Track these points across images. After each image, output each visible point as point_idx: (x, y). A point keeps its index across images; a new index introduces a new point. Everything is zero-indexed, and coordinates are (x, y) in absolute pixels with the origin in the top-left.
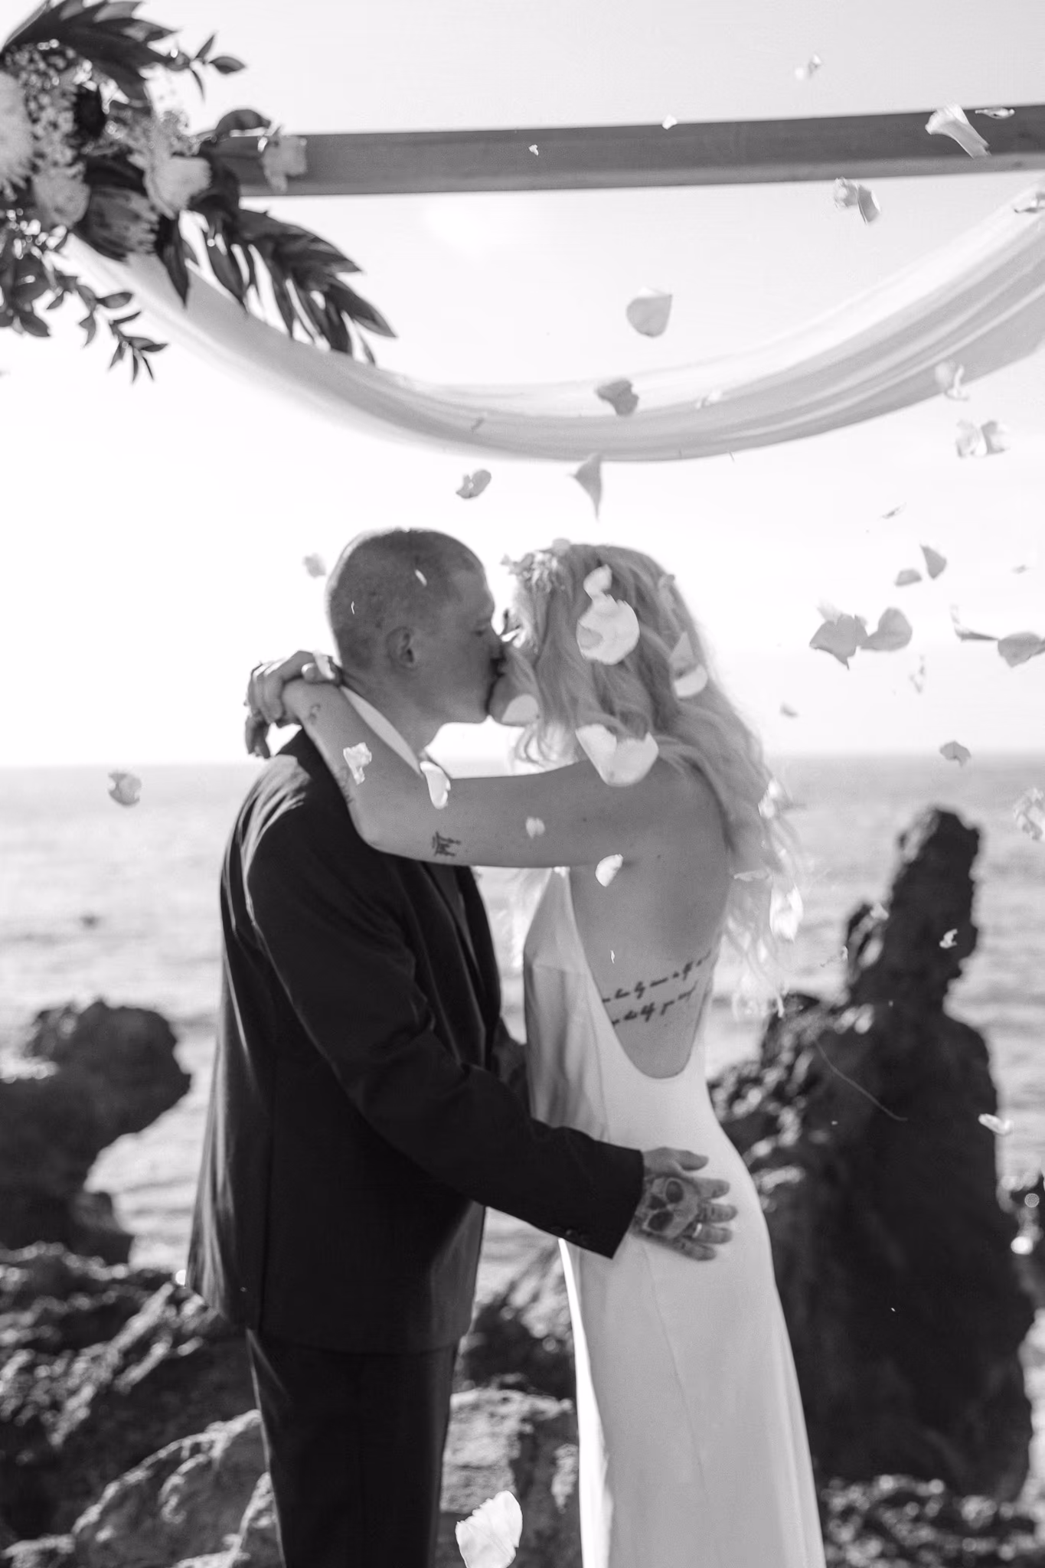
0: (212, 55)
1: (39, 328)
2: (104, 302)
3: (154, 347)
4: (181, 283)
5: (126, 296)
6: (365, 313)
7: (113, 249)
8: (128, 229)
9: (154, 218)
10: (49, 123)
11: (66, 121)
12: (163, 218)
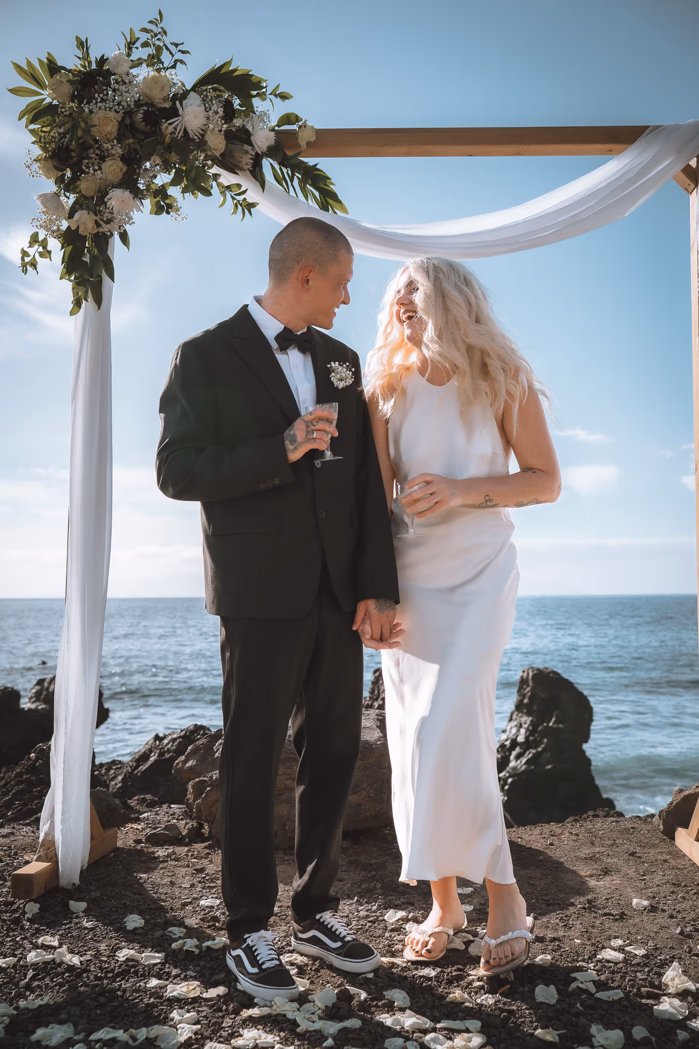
0: (278, 92)
2: (229, 187)
3: (253, 205)
4: (262, 184)
5: (239, 185)
7: (232, 168)
8: (242, 158)
9: (254, 154)
10: (214, 112)
11: (221, 111)
12: (257, 153)
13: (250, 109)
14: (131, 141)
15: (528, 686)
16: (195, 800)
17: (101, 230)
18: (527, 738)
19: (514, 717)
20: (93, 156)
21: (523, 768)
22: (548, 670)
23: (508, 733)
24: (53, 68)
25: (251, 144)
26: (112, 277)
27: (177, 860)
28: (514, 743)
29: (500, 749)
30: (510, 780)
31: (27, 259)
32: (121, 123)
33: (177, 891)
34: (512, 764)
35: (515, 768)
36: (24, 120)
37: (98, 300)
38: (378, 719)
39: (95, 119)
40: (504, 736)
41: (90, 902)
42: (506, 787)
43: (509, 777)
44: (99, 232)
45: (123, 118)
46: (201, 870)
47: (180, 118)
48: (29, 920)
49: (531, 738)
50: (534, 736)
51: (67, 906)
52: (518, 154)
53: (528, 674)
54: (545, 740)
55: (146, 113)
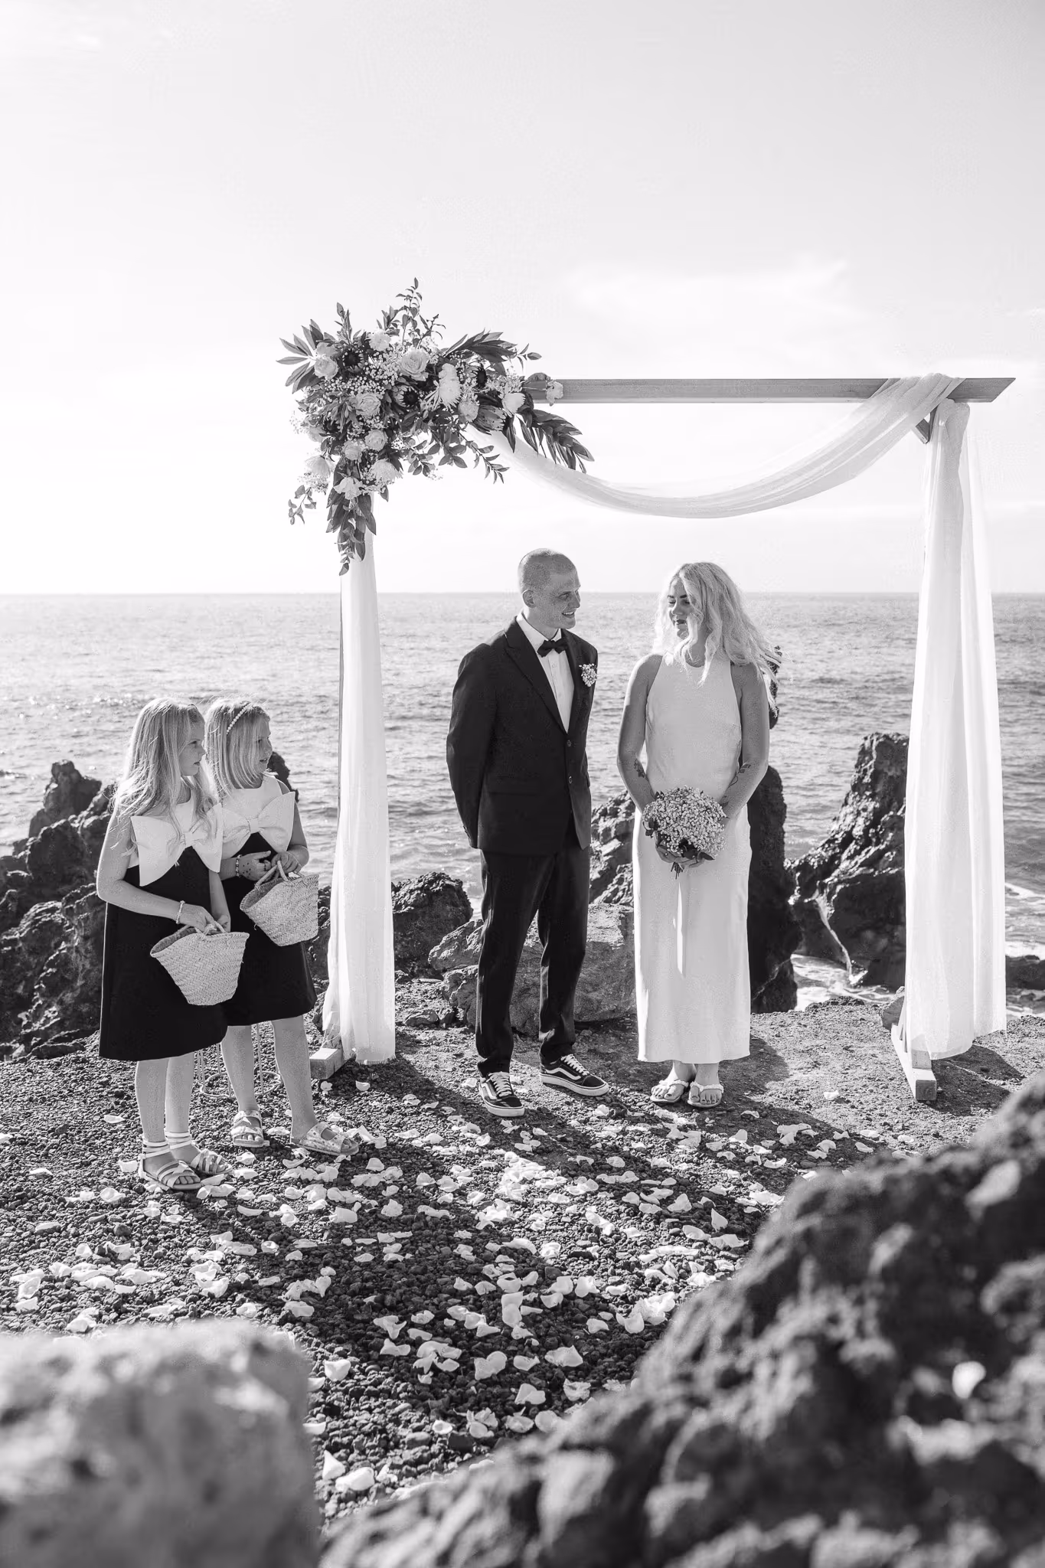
0: (526, 353)
1: (461, 463)
2: (482, 450)
3: (504, 469)
4: (512, 442)
5: (491, 448)
6: (583, 452)
7: (484, 429)
8: (493, 422)
9: (504, 417)
10: (467, 383)
11: (473, 382)
12: (508, 417)
13: (501, 372)
14: (392, 416)
15: (871, 758)
16: (452, 989)
17: (364, 492)
18: (866, 830)
20: (357, 426)
21: (858, 871)
22: (900, 738)
23: (841, 822)
24: (316, 336)
25: (501, 408)
26: (373, 530)
27: (438, 1045)
29: (827, 845)
31: (294, 510)
32: (384, 402)
33: (442, 1075)
34: (844, 865)
35: (846, 871)
36: (291, 387)
37: (362, 555)
38: (620, 918)
39: (360, 401)
41: (372, 1082)
42: (833, 897)
43: (838, 883)
44: (361, 494)
45: (385, 397)
46: (460, 1055)
47: (436, 391)
48: (326, 1096)
49: (872, 831)
50: (876, 828)
51: (354, 1086)
53: (872, 742)
54: (891, 834)
55: (406, 394)
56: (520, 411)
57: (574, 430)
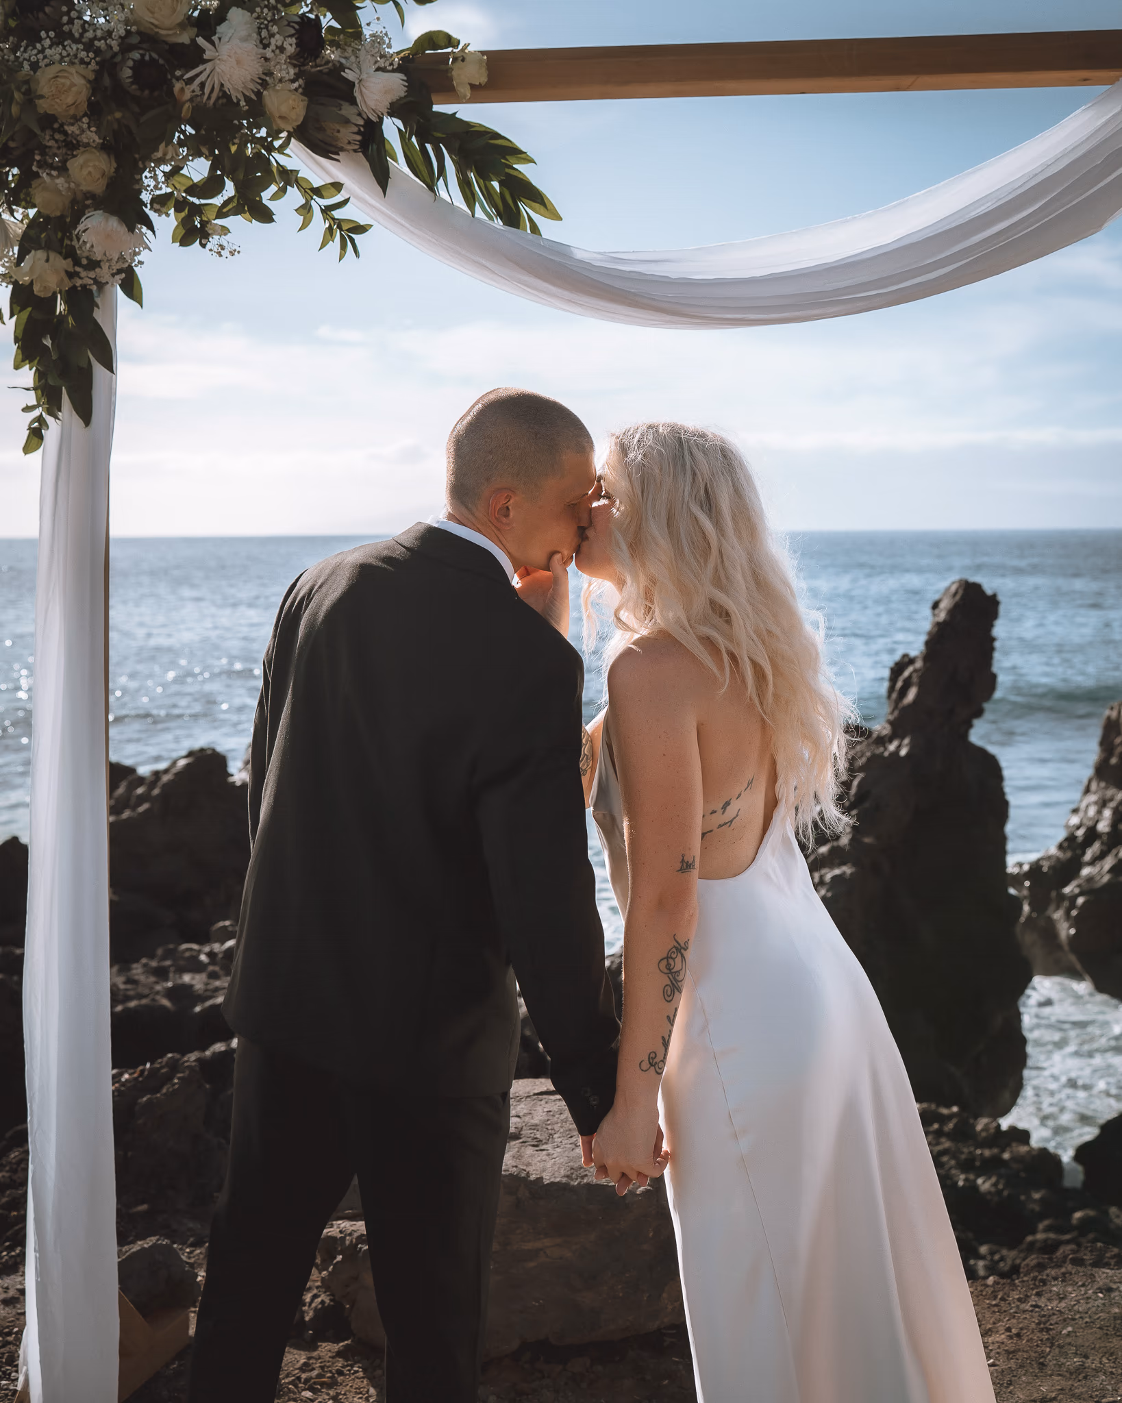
1: (265, 216)
2: (318, 191)
3: (361, 229)
4: (382, 176)
5: (337, 186)
6: (536, 197)
7: (324, 148)
8: (338, 131)
9: (361, 122)
10: (277, 47)
11: (291, 47)
12: (368, 122)
14: (118, 115)
15: (1119, 734)
17: (79, 282)
18: (1114, 826)
19: (1094, 786)
20: (51, 143)
21: (1106, 878)
23: (1082, 814)
25: (353, 101)
26: (109, 366)
28: (1092, 835)
29: (1066, 844)
30: (1080, 900)
32: (95, 85)
35: (1090, 879)
37: (85, 411)
39: (44, 83)
40: (1075, 820)
42: (1074, 913)
43: (1081, 894)
44: (74, 287)
45: (98, 73)
47: (208, 66)
52: (898, 89)
53: (1119, 713)
55: (138, 67)
56: (395, 110)
57: (516, 152)
